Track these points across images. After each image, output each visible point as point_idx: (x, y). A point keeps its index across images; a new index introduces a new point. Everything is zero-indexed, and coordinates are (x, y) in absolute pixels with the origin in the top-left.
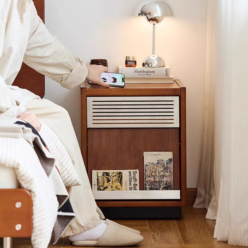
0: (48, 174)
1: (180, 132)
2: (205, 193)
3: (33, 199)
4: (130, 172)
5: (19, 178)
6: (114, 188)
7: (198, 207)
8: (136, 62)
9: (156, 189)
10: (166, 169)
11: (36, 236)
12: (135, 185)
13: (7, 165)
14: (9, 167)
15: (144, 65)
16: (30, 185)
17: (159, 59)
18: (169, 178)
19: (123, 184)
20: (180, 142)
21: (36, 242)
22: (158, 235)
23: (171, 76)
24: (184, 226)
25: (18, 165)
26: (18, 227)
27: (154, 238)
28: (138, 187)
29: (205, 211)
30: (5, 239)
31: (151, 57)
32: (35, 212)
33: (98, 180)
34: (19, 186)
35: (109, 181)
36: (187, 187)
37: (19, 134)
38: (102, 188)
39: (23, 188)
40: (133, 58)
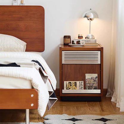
0: (45, 83)
1: (101, 65)
2: (111, 91)
3: (38, 93)
4: (80, 82)
5: (32, 85)
6: (73, 89)
7: (108, 96)
8: (82, 37)
9: (91, 89)
10: (95, 81)
11: (40, 108)
12: (82, 87)
13: (27, 79)
14: (28, 80)
15: (86, 38)
16: (37, 87)
17: (92, 36)
18: (96, 85)
19: (77, 87)
20: (101, 70)
21: (40, 111)
22: (91, 108)
23: (97, 43)
24: (102, 104)
25: (32, 79)
26: (32, 105)
27: (90, 109)
28: (83, 88)
29: (111, 98)
30: (26, 110)
31: (89, 35)
32: (39, 98)
33: (66, 85)
34: (33, 88)
35: (71, 85)
36: (104, 88)
37: (33, 66)
38: (68, 89)
39: (34, 89)
40: (81, 35)
